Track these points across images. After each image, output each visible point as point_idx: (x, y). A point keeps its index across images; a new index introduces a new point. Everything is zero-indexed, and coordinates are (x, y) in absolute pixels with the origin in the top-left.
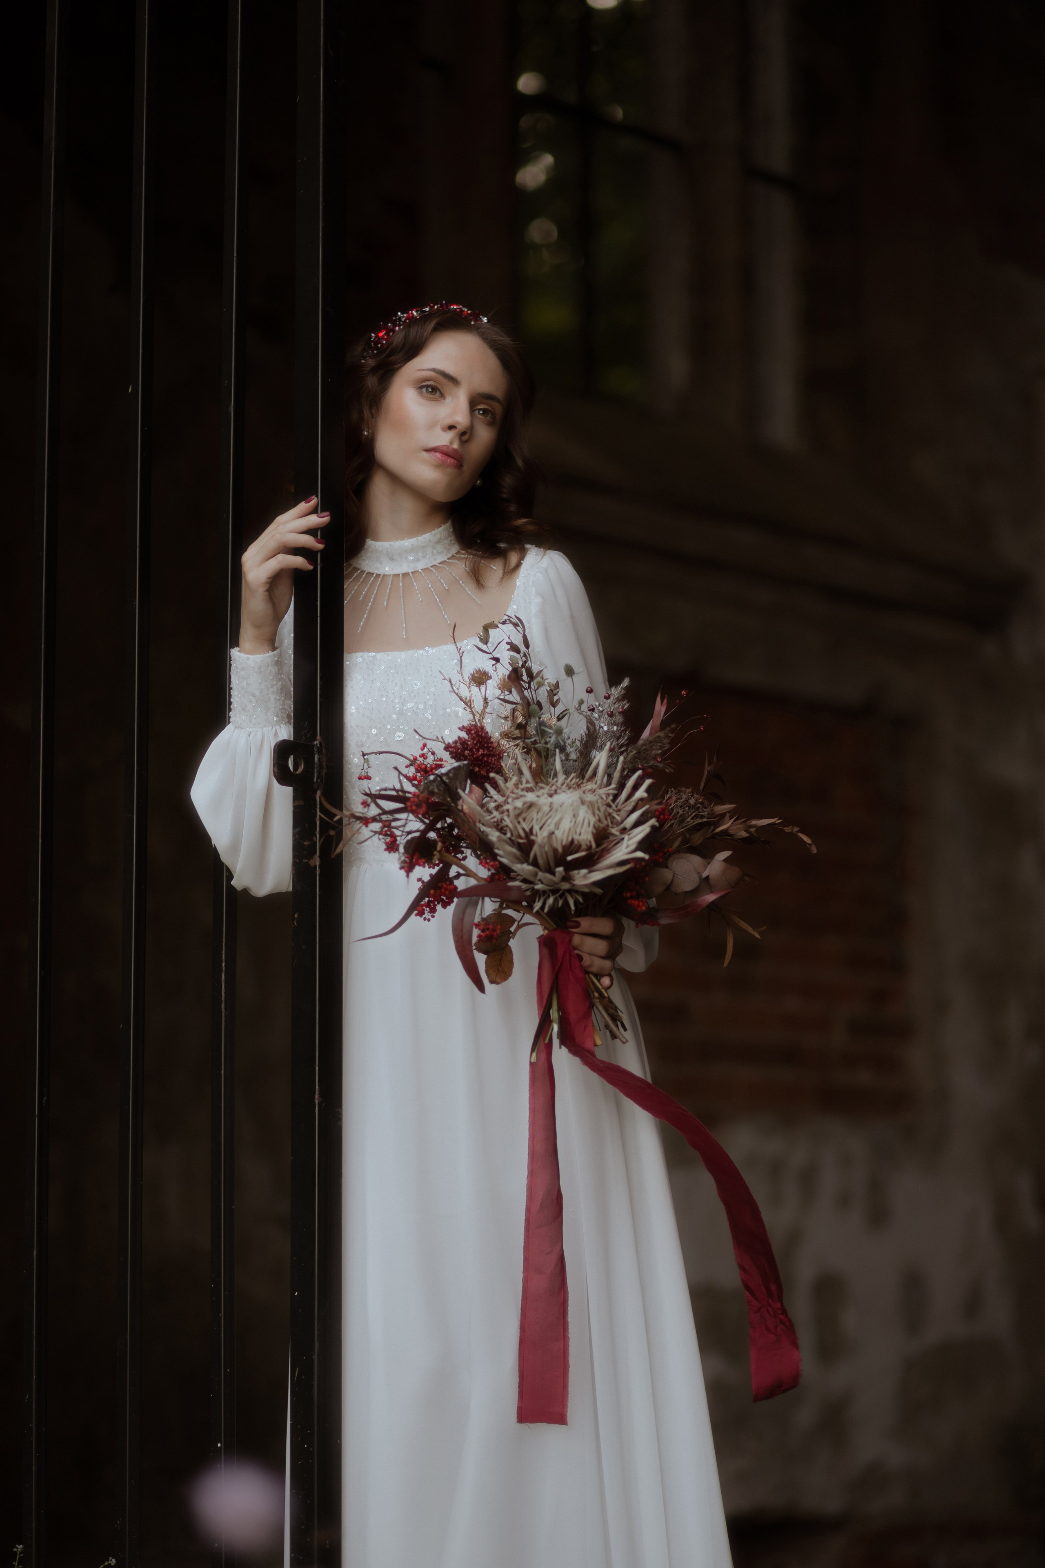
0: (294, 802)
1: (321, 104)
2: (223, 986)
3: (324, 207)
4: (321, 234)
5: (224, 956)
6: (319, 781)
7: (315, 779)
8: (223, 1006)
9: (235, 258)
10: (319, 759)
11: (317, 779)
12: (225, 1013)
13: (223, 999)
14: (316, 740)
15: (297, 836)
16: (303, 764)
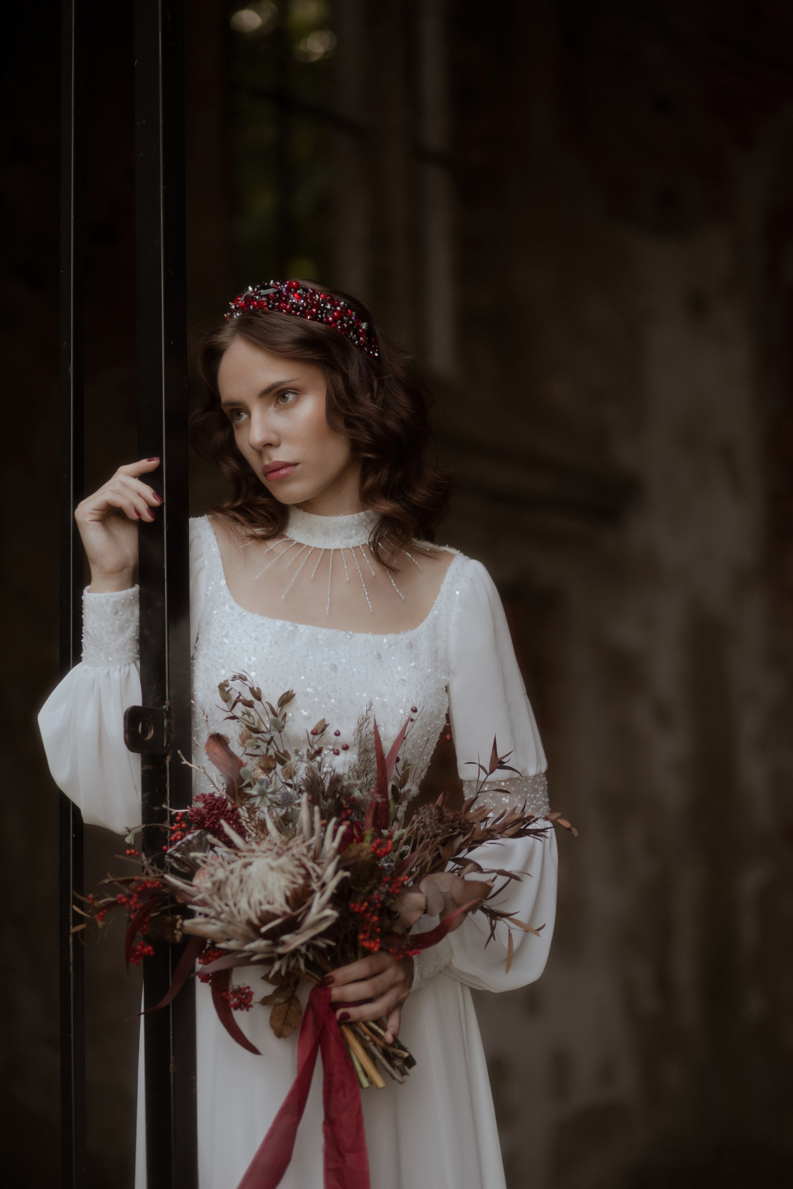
0: (142, 766)
1: (160, 67)
2: (71, 949)
3: (164, 169)
4: (161, 196)
5: (71, 918)
6: (168, 746)
7: (165, 744)
8: (71, 969)
9: (72, 221)
10: (168, 724)
11: (167, 743)
12: (74, 976)
13: (71, 961)
14: (165, 704)
15: (146, 801)
16: (152, 730)
